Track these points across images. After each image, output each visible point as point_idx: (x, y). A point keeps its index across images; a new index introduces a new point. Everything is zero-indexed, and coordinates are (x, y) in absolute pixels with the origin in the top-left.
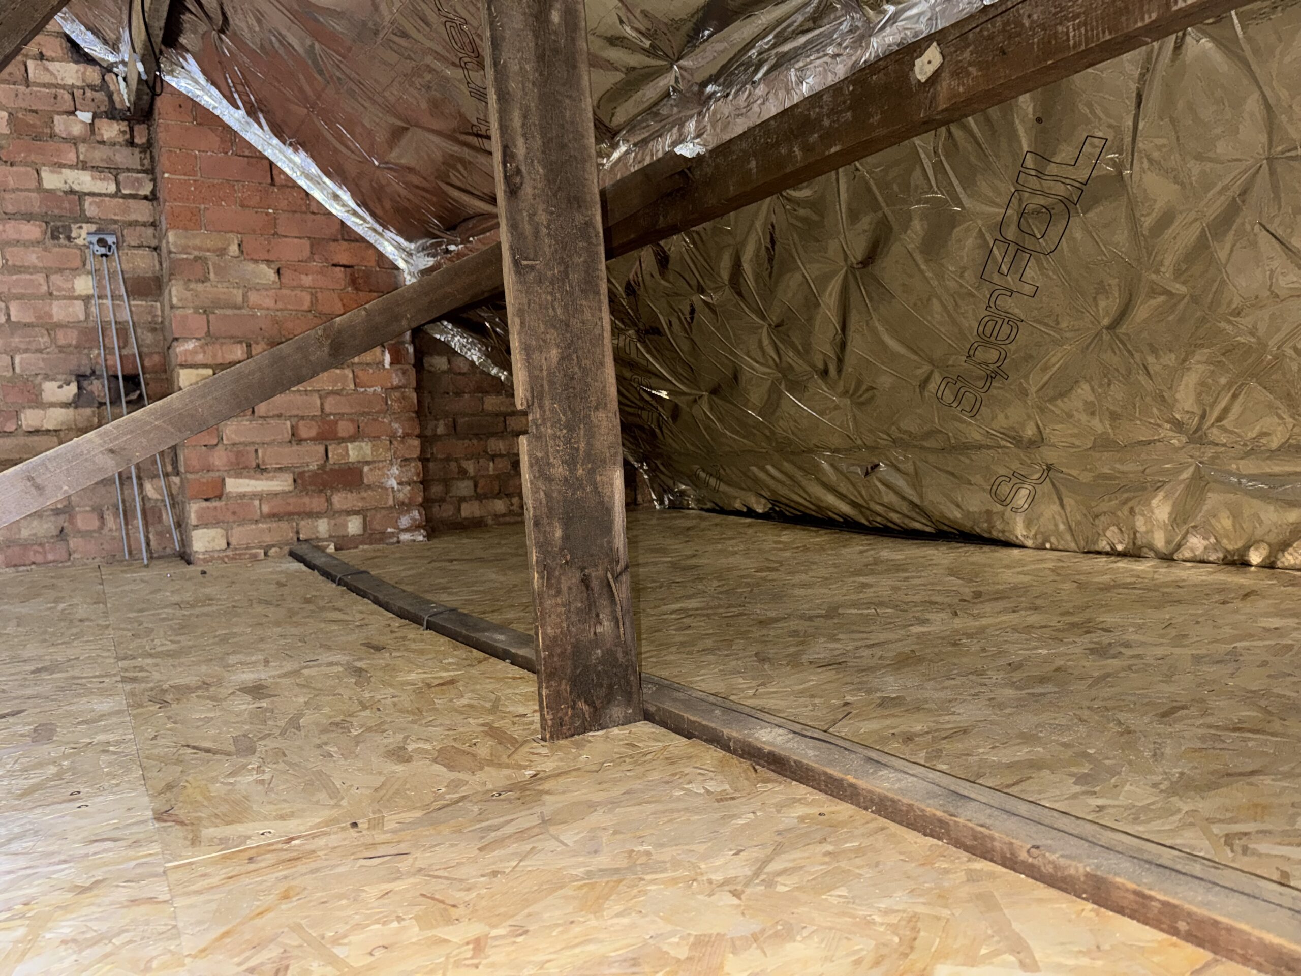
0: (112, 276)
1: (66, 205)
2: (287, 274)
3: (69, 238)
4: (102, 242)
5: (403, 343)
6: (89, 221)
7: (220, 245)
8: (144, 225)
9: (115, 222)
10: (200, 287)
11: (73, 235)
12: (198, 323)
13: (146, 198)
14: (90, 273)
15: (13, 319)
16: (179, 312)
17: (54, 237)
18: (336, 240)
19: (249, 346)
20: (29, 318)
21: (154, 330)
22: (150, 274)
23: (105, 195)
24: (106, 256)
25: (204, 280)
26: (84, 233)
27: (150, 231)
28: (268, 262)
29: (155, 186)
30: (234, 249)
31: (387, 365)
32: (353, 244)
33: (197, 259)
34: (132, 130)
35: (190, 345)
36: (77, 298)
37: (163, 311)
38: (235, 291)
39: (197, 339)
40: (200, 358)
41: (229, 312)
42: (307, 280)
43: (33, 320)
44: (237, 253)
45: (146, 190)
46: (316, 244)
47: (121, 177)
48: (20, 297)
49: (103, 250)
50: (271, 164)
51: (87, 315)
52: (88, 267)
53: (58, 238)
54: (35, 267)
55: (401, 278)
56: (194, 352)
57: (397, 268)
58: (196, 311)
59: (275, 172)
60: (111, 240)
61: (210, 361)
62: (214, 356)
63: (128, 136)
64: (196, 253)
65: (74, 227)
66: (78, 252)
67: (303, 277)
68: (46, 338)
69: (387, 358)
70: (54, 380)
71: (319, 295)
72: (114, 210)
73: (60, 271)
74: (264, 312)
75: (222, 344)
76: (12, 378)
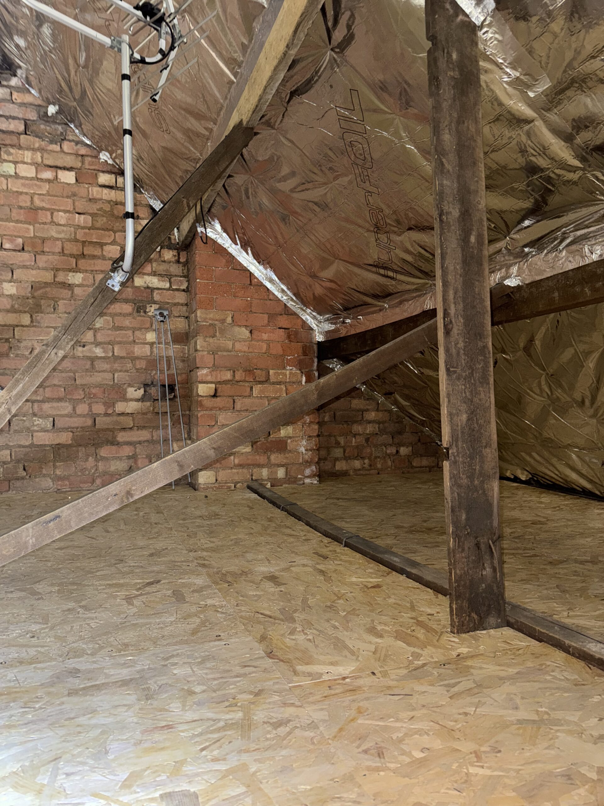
0: (166, 332)
1: (145, 295)
2: (255, 333)
3: (145, 312)
4: (161, 314)
5: (313, 371)
6: (155, 303)
7: (222, 317)
8: (182, 305)
9: (168, 303)
10: (211, 340)
11: (147, 310)
12: (209, 360)
13: (184, 290)
14: (155, 330)
15: (116, 354)
16: (200, 353)
17: (138, 312)
18: (281, 315)
19: (234, 372)
20: (123, 354)
21: (183, 361)
22: (183, 331)
23: (164, 289)
24: (163, 321)
25: (214, 336)
26: (152, 309)
27: (185, 308)
28: (246, 326)
29: (189, 284)
30: (229, 320)
31: (303, 383)
32: (290, 317)
33: (211, 325)
34: (179, 254)
35: (205, 371)
36: (147, 344)
37: (189, 351)
38: (228, 342)
39: (209, 368)
40: (209, 378)
41: (225, 353)
42: (265, 336)
43: (125, 355)
44: (231, 322)
45: (184, 287)
46: (272, 317)
47: (172, 280)
48: (119, 343)
49: (162, 319)
50: (251, 273)
51: (152, 352)
52: (154, 327)
53: (140, 312)
54: (128, 327)
55: (314, 335)
56: (206, 375)
57: (312, 329)
58: (209, 353)
59: (252, 278)
60: (166, 313)
61: (214, 380)
62: (216, 377)
63: (177, 258)
64: (210, 322)
65: (148, 306)
66: (148, 319)
67: (263, 334)
68: (131, 365)
69: (304, 379)
70: (132, 387)
71: (271, 344)
72: (168, 297)
73: (140, 329)
74: (243, 354)
75: (221, 371)
76: (113, 385)
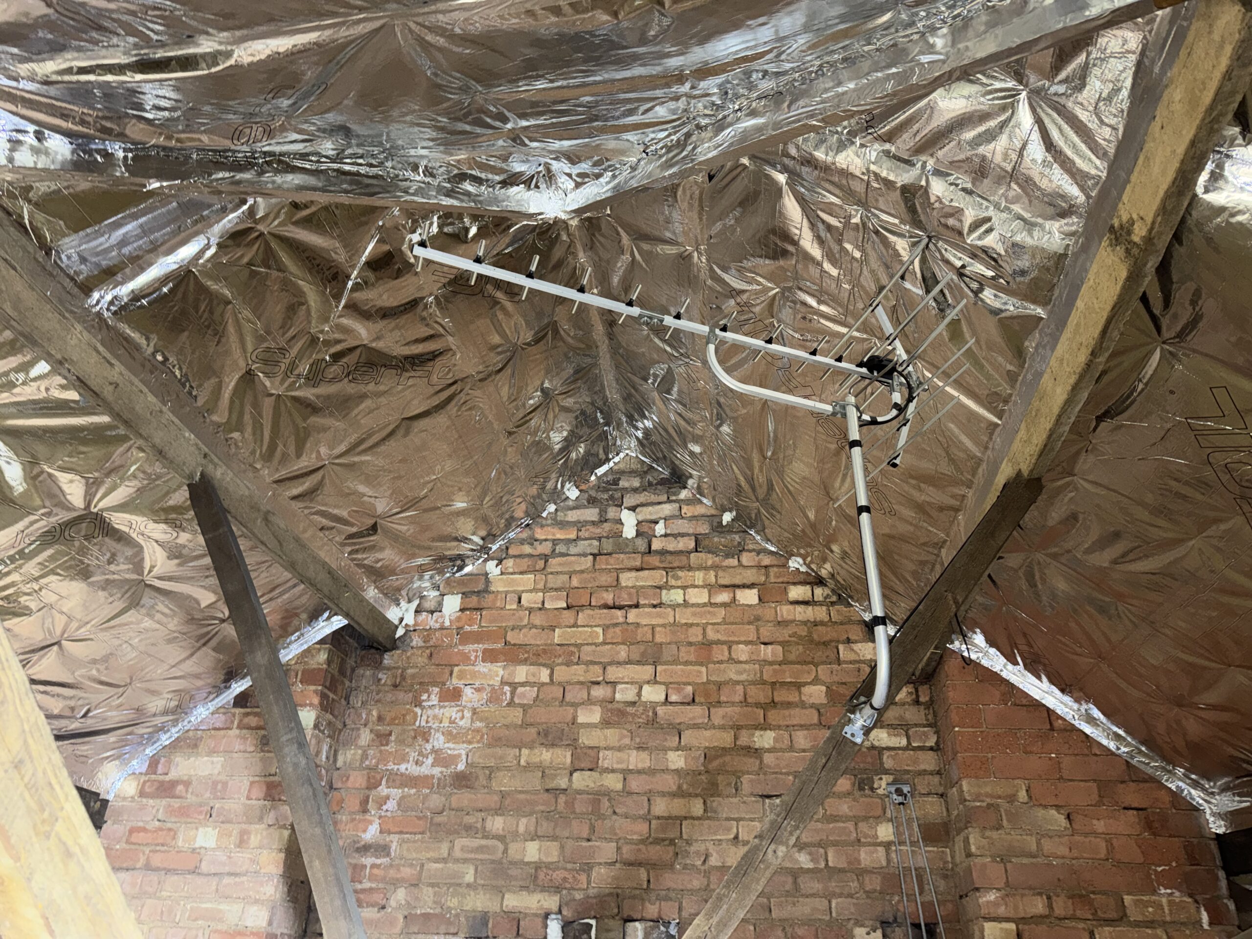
0: (909, 821)
1: (869, 760)
2: (1078, 819)
3: (872, 789)
4: (899, 792)
6: (887, 772)
7: (1010, 791)
8: (931, 773)
9: (907, 772)
10: (995, 835)
11: (875, 786)
12: (996, 872)
13: (931, 749)
14: (891, 820)
15: (830, 864)
16: (978, 860)
17: (861, 789)
18: (1123, 782)
19: (1049, 898)
20: (842, 865)
21: (945, 877)
22: (939, 821)
23: (899, 748)
24: (902, 804)
25: (999, 827)
26: (883, 784)
27: (936, 779)
28: (1057, 807)
29: (938, 738)
30: (1022, 795)
31: (1206, 926)
32: (1142, 785)
33: (989, 806)
34: (917, 691)
35: (992, 896)
36: (880, 844)
37: (953, 857)
38: (1029, 838)
39: (998, 889)
40: (1002, 911)
41: (1025, 861)
42: (1100, 826)
43: (845, 865)
44: (1026, 799)
45: (931, 742)
46: (1105, 787)
47: (911, 732)
48: (835, 844)
49: (900, 799)
50: (1048, 710)
51: (889, 861)
52: (889, 814)
53: (864, 789)
54: (846, 817)
55: (1202, 820)
56: (995, 904)
58: (994, 861)
59: (1052, 718)
60: (906, 789)
61: (1011, 915)
62: (1016, 908)
63: (914, 696)
64: (988, 800)
65: (876, 778)
66: (879, 801)
67: (1095, 822)
68: (856, 884)
69: (1205, 917)
70: (862, 926)
71: (1114, 841)
72: (906, 761)
73: (866, 818)
74: (1061, 861)
75: (1023, 895)
76: (830, 921)
